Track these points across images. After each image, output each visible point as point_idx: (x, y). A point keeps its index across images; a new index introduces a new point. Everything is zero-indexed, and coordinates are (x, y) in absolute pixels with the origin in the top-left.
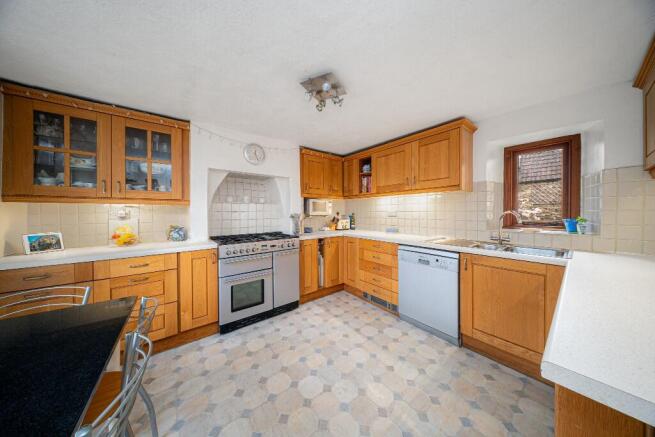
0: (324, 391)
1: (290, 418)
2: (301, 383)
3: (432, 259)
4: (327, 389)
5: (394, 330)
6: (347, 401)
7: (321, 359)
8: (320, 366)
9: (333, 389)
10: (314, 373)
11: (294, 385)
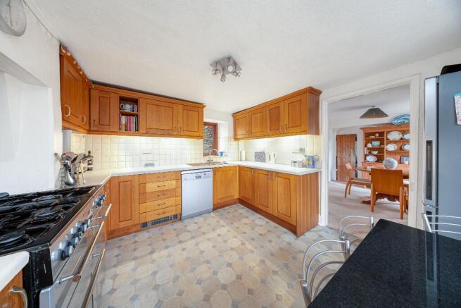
0: (231, 267)
1: (251, 288)
2: (223, 282)
3: (202, 175)
4: (230, 265)
5: (191, 226)
6: (238, 256)
7: (203, 267)
8: (210, 268)
9: (230, 262)
10: (215, 273)
11: (224, 287)
